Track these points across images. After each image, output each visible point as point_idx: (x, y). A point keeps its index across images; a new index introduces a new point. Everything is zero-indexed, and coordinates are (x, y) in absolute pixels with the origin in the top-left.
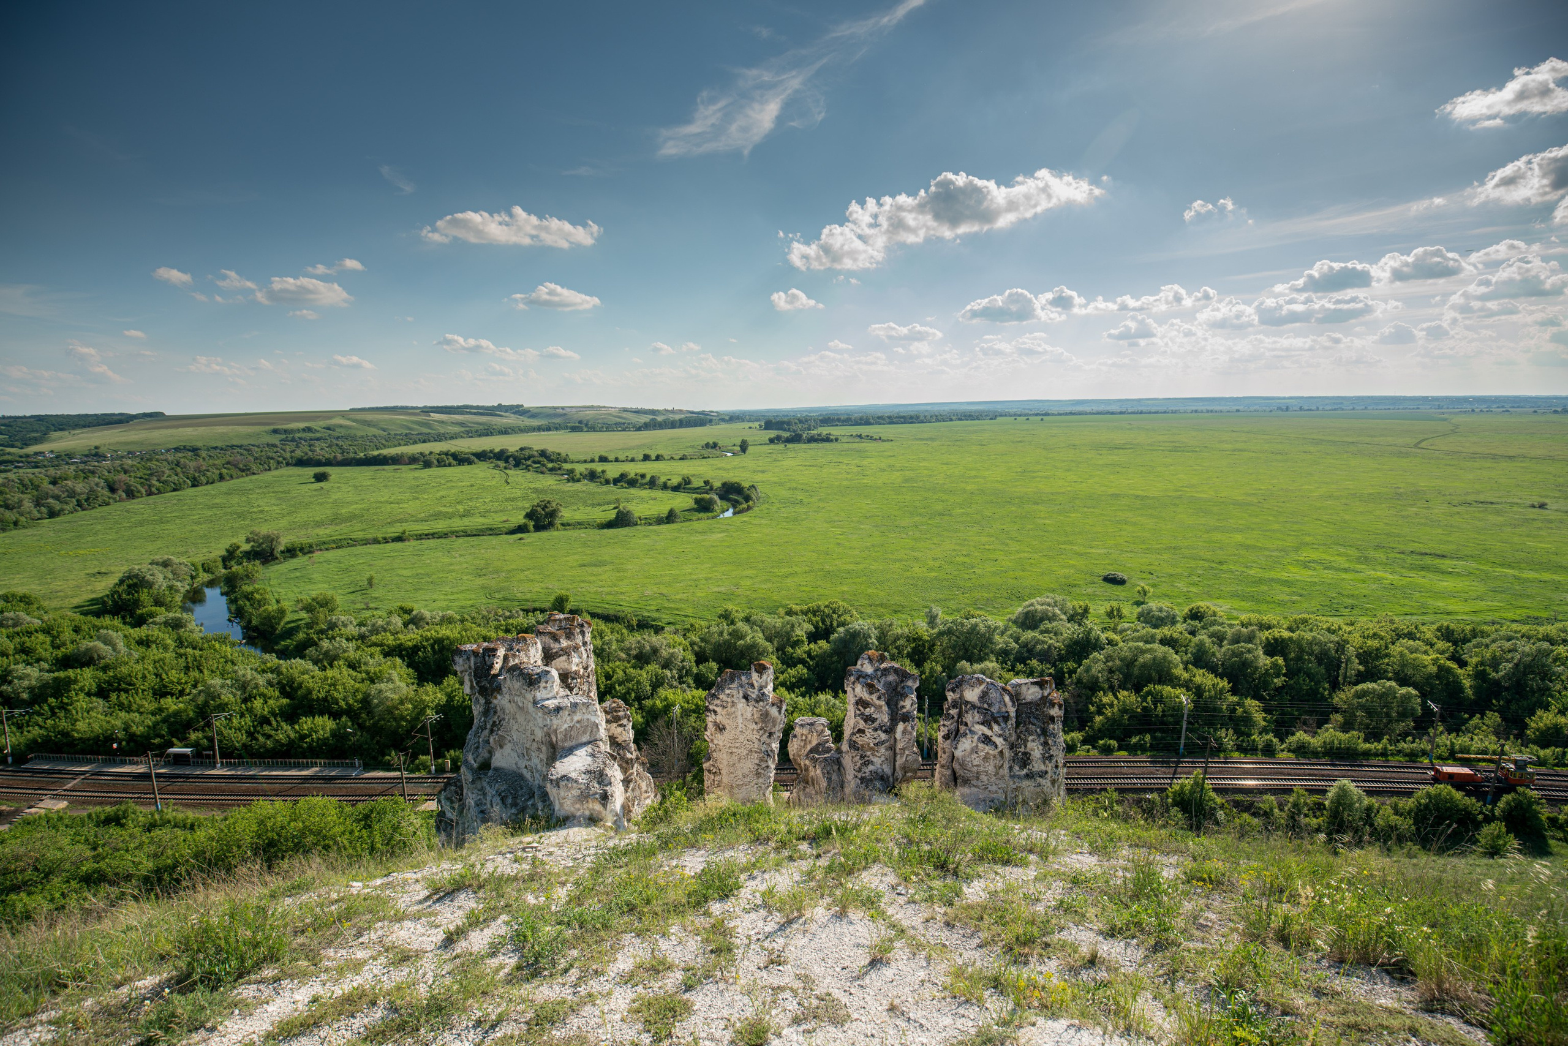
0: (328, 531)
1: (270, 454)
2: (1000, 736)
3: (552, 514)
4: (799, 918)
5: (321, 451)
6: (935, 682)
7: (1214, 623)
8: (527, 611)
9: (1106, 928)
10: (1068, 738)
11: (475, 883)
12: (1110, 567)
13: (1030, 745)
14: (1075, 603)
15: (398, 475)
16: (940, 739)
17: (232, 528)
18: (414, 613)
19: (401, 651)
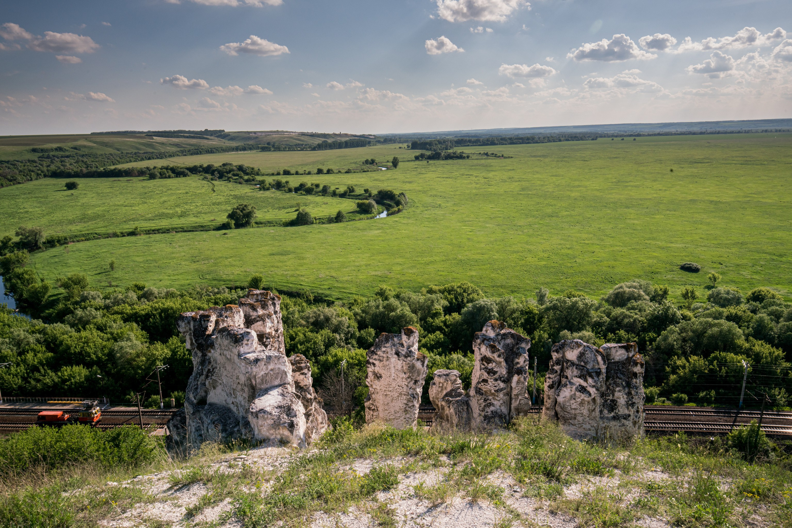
0: (78, 228)
1: (30, 168)
2: (593, 386)
3: (249, 215)
4: (442, 504)
5: (70, 166)
6: (543, 346)
7: (774, 304)
8: (230, 289)
9: (673, 521)
10: (648, 391)
11: (205, 478)
12: (687, 259)
13: (617, 394)
14: (657, 286)
15: (130, 185)
16: (546, 388)
17: (4, 224)
18: (146, 289)
19: (136, 318)
